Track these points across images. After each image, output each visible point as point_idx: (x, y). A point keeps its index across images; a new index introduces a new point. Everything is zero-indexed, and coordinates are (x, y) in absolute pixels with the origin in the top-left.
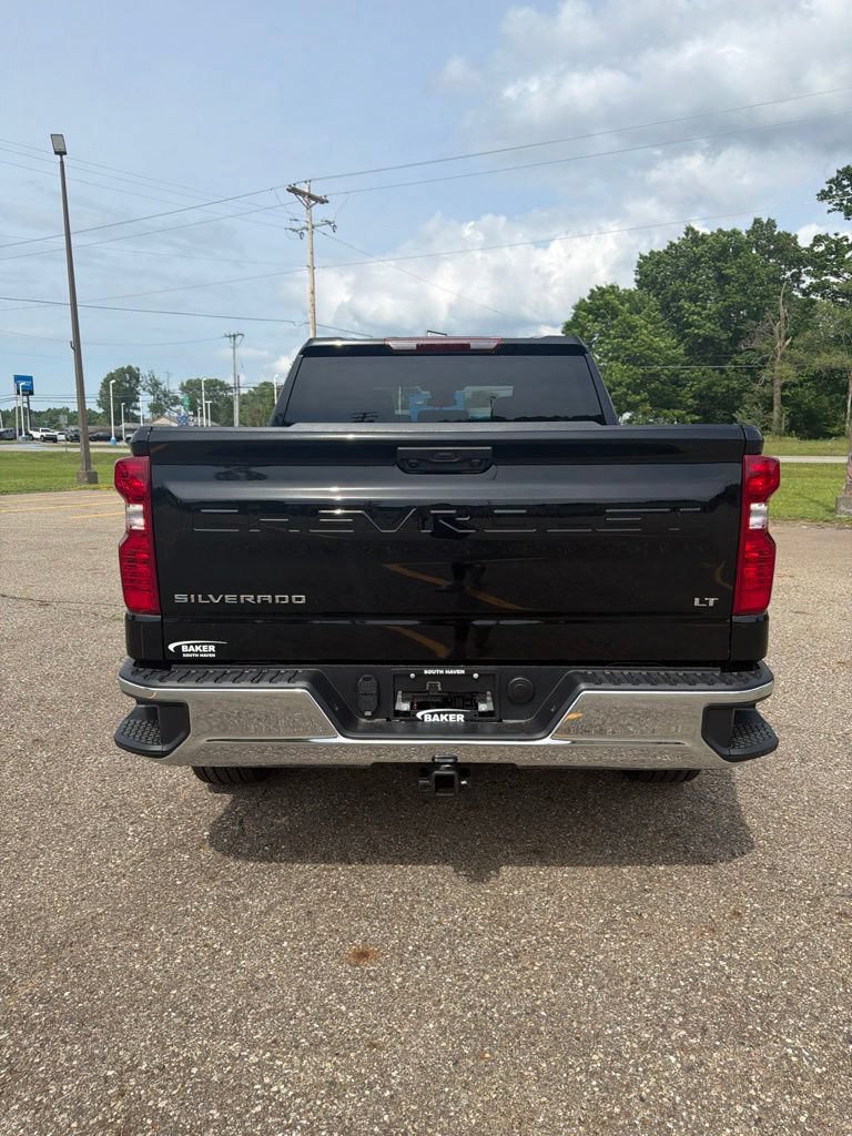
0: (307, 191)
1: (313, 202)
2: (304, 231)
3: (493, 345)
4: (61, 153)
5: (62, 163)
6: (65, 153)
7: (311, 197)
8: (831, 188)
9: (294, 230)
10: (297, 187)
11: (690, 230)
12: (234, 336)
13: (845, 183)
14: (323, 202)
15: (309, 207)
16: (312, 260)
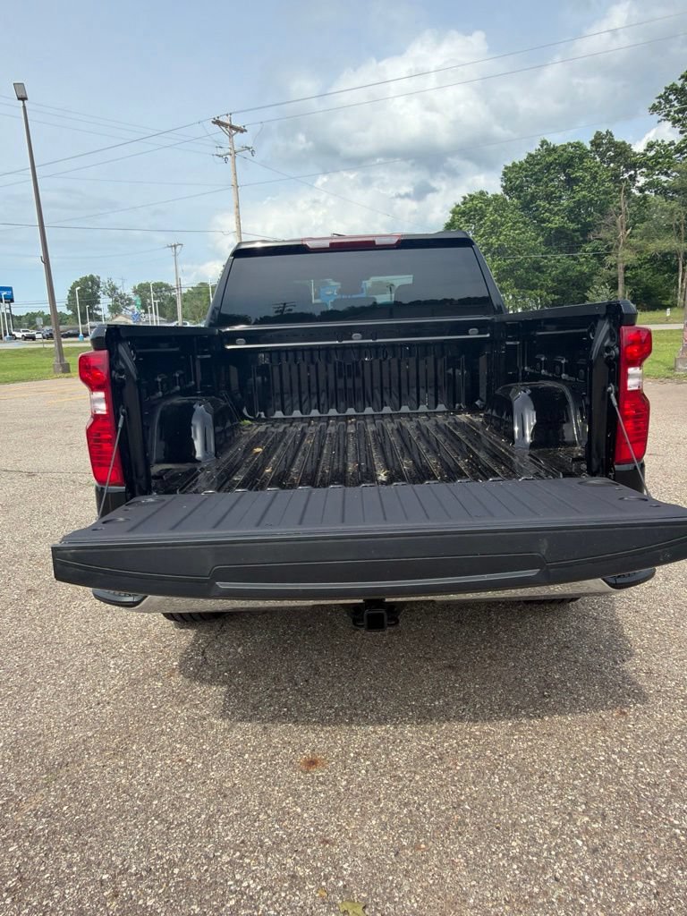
0: (228, 122)
1: (234, 132)
2: (228, 156)
3: (394, 241)
4: (23, 99)
5: (24, 107)
6: (26, 99)
7: (232, 127)
8: (660, 103)
9: (220, 156)
10: (220, 119)
11: (544, 143)
12: (175, 246)
13: (672, 97)
14: (242, 131)
15: (231, 136)
16: (236, 180)
